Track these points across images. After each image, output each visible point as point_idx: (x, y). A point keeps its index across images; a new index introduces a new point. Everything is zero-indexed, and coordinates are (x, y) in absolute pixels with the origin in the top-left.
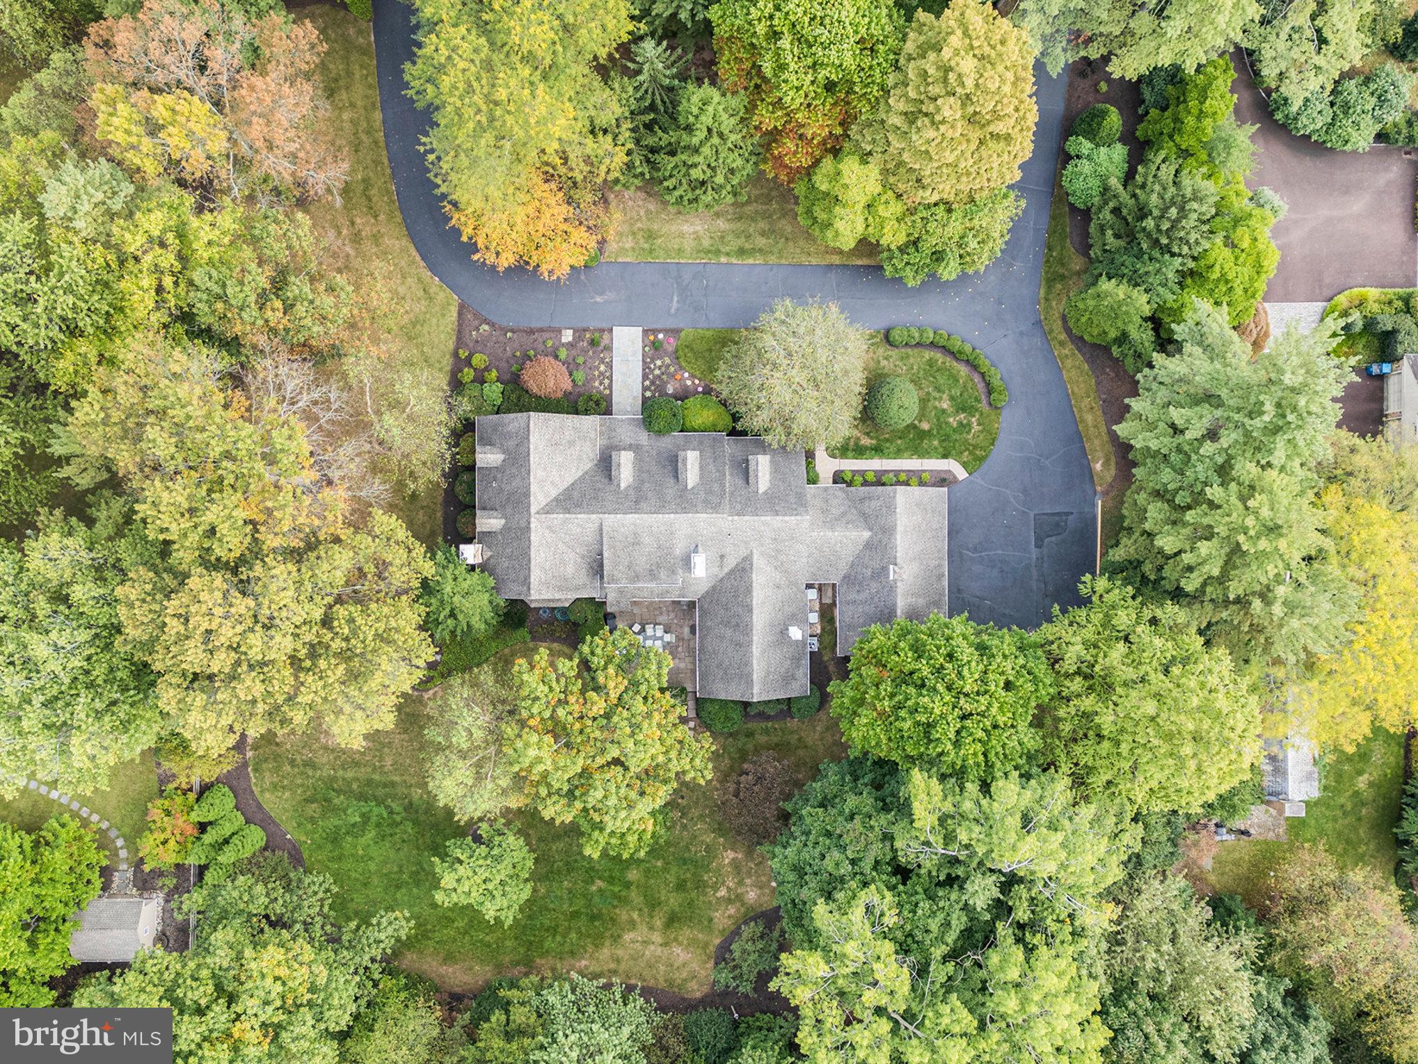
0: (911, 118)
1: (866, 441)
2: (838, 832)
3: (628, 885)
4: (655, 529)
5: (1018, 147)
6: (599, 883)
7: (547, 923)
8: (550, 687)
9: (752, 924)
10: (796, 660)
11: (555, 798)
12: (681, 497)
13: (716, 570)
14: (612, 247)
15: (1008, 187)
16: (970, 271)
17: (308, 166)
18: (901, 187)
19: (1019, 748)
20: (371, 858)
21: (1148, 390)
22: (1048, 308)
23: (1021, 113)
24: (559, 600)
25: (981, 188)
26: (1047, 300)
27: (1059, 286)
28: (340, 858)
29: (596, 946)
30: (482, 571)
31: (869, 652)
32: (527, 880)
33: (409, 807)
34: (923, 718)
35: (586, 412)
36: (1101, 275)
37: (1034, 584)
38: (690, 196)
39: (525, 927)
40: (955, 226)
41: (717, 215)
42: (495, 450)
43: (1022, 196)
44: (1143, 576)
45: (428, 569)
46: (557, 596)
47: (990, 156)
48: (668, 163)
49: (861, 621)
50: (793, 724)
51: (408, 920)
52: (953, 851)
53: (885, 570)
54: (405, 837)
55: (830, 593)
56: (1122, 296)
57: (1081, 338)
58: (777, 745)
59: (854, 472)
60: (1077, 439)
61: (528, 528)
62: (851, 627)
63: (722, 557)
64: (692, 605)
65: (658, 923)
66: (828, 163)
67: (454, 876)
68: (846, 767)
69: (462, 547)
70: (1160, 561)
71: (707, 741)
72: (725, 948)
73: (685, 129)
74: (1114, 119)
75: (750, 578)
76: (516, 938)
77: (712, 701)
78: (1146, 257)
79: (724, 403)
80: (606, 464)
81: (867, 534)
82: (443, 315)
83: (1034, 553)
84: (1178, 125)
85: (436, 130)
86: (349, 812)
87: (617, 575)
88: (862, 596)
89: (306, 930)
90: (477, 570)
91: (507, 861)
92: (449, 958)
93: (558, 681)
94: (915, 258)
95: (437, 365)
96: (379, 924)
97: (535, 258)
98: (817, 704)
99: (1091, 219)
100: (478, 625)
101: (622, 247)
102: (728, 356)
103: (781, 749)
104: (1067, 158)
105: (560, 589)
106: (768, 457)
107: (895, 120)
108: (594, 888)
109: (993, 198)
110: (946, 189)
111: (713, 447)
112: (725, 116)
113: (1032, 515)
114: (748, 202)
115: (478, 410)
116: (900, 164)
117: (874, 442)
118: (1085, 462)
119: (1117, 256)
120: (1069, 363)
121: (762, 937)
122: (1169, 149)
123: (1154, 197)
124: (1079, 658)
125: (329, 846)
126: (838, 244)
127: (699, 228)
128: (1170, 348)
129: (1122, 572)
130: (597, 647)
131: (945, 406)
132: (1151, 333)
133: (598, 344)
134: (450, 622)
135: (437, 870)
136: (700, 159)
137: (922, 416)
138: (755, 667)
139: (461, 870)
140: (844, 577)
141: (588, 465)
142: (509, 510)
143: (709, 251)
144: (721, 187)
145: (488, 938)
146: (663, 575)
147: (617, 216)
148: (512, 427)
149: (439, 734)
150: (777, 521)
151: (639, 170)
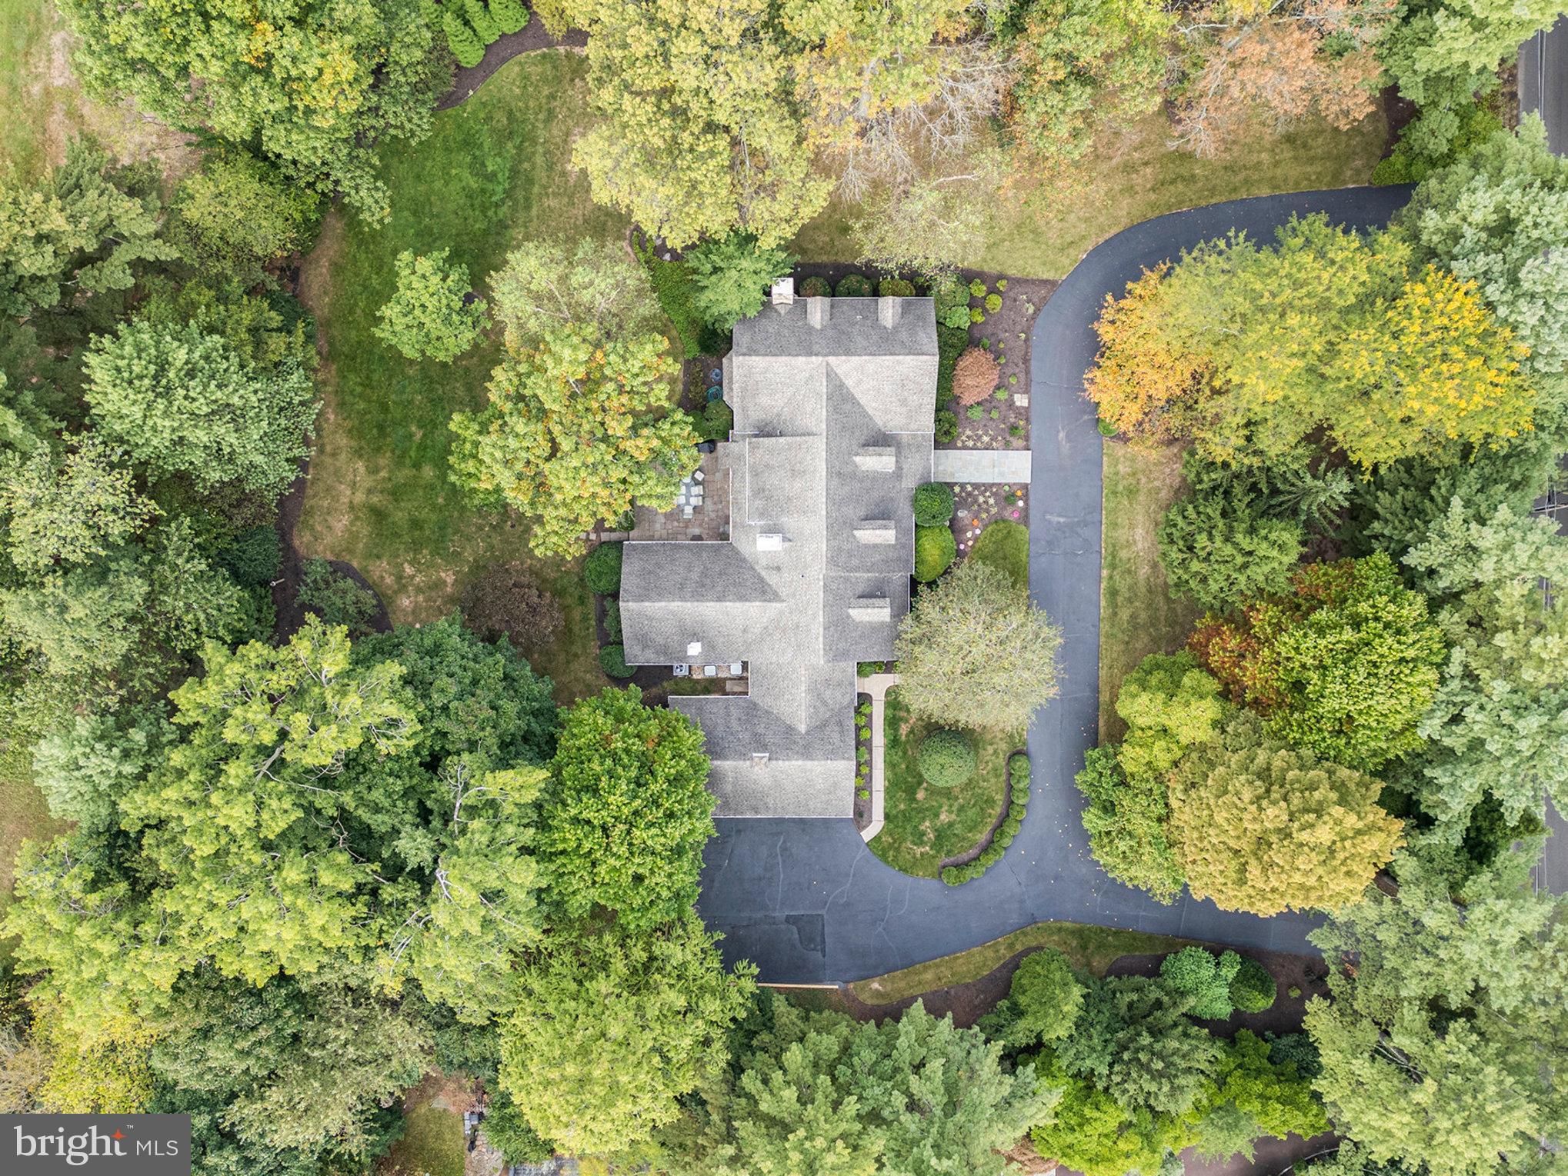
0: (1265, 774)
1: (904, 729)
2: (478, 692)
3: (417, 466)
4: (810, 494)
5: (1231, 893)
6: (419, 435)
7: (376, 377)
8: (637, 375)
9: (374, 602)
10: (665, 650)
11: (516, 381)
12: (845, 523)
13: (763, 562)
14: (1120, 450)
15: (1186, 885)
16: (1092, 844)
17: (1212, 110)
18: (1186, 766)
19: (570, 890)
20: (447, 184)
21: (961, 1038)
22: (1050, 931)
23: (1269, 895)
24: (731, 389)
25: (1184, 855)
26: (1060, 930)
27: (1074, 943)
28: (447, 150)
29: (350, 431)
30: (763, 304)
31: (674, 728)
32: (423, 352)
33: (503, 226)
34: (604, 783)
35: (938, 421)
36: (1088, 987)
37: (745, 914)
38: (1177, 534)
39: (371, 352)
40: (1142, 826)
41: (1154, 566)
42: (897, 317)
43: (1175, 901)
44: (755, 1033)
45: (768, 242)
46: (735, 386)
47: (1221, 862)
48: (1214, 510)
49: (708, 723)
50: (593, 647)
51: (381, 221)
52: (458, 816)
53: (764, 747)
54: (470, 221)
55: (737, 689)
56: (1065, 1009)
57: (1017, 967)
58: (570, 631)
59: (870, 716)
60: (908, 963)
61: (810, 353)
62: (700, 711)
63: (778, 569)
64: (725, 537)
65: (375, 499)
66: (1212, 685)
67: (429, 271)
68: (546, 704)
69: (791, 280)
70: (774, 1050)
71: (577, 551)
72: (348, 571)
73: (1251, 526)
74: (1260, 1003)
75: (756, 599)
76: (359, 343)
77: (620, 558)
78: (1108, 1036)
79: (947, 572)
80: (880, 440)
81: (802, 728)
82: (1044, 264)
83: (780, 914)
84: (1254, 1074)
85: (1252, 249)
86: (498, 159)
87: (759, 453)
88: (734, 723)
89: (370, 109)
90: (765, 298)
91: (445, 331)
92: (337, 269)
93: (645, 383)
94: (1107, 782)
95: (989, 257)
96: (377, 189)
97: (1108, 363)
98: (615, 673)
99: (1149, 977)
100: (703, 300)
101: (1118, 460)
102: (1000, 576)
103: (566, 634)
104: (1217, 953)
105: (744, 390)
106: (888, 619)
107: (1262, 756)
108: (414, 429)
109: (1173, 867)
110: (1184, 816)
111: (899, 559)
112: (1266, 569)
113: (823, 912)
114: (1168, 600)
115: (940, 301)
116: (1212, 765)
117: (903, 738)
118: (880, 971)
119: (1108, 1005)
120: (990, 954)
121: (360, 612)
122: (1227, 1064)
123: (1175, 1044)
124: (669, 957)
125: (460, 138)
126: (1123, 697)
127: (1140, 546)
128: (1007, 1064)
129: (760, 1010)
130: (681, 429)
131: (942, 817)
132: (1024, 1041)
133: (1012, 435)
134: (708, 267)
135: (435, 254)
136: (1218, 543)
137: (933, 791)
138: (658, 605)
139: (435, 280)
140: (755, 704)
141: (879, 420)
142: (830, 333)
143: (1114, 557)
144: (1186, 569)
145: (358, 311)
146: (758, 503)
147: (1154, 455)
148: (922, 337)
149: (586, 253)
150: (818, 628)
151: (1205, 478)
